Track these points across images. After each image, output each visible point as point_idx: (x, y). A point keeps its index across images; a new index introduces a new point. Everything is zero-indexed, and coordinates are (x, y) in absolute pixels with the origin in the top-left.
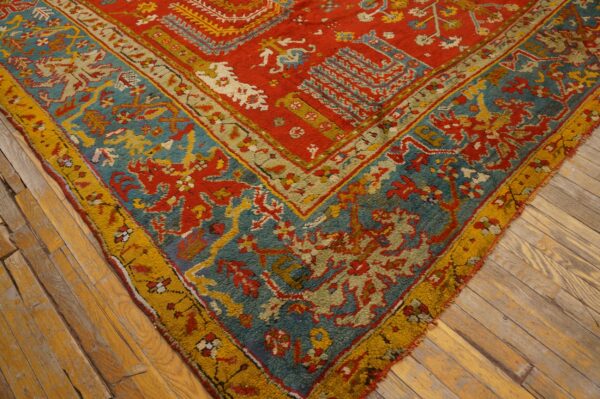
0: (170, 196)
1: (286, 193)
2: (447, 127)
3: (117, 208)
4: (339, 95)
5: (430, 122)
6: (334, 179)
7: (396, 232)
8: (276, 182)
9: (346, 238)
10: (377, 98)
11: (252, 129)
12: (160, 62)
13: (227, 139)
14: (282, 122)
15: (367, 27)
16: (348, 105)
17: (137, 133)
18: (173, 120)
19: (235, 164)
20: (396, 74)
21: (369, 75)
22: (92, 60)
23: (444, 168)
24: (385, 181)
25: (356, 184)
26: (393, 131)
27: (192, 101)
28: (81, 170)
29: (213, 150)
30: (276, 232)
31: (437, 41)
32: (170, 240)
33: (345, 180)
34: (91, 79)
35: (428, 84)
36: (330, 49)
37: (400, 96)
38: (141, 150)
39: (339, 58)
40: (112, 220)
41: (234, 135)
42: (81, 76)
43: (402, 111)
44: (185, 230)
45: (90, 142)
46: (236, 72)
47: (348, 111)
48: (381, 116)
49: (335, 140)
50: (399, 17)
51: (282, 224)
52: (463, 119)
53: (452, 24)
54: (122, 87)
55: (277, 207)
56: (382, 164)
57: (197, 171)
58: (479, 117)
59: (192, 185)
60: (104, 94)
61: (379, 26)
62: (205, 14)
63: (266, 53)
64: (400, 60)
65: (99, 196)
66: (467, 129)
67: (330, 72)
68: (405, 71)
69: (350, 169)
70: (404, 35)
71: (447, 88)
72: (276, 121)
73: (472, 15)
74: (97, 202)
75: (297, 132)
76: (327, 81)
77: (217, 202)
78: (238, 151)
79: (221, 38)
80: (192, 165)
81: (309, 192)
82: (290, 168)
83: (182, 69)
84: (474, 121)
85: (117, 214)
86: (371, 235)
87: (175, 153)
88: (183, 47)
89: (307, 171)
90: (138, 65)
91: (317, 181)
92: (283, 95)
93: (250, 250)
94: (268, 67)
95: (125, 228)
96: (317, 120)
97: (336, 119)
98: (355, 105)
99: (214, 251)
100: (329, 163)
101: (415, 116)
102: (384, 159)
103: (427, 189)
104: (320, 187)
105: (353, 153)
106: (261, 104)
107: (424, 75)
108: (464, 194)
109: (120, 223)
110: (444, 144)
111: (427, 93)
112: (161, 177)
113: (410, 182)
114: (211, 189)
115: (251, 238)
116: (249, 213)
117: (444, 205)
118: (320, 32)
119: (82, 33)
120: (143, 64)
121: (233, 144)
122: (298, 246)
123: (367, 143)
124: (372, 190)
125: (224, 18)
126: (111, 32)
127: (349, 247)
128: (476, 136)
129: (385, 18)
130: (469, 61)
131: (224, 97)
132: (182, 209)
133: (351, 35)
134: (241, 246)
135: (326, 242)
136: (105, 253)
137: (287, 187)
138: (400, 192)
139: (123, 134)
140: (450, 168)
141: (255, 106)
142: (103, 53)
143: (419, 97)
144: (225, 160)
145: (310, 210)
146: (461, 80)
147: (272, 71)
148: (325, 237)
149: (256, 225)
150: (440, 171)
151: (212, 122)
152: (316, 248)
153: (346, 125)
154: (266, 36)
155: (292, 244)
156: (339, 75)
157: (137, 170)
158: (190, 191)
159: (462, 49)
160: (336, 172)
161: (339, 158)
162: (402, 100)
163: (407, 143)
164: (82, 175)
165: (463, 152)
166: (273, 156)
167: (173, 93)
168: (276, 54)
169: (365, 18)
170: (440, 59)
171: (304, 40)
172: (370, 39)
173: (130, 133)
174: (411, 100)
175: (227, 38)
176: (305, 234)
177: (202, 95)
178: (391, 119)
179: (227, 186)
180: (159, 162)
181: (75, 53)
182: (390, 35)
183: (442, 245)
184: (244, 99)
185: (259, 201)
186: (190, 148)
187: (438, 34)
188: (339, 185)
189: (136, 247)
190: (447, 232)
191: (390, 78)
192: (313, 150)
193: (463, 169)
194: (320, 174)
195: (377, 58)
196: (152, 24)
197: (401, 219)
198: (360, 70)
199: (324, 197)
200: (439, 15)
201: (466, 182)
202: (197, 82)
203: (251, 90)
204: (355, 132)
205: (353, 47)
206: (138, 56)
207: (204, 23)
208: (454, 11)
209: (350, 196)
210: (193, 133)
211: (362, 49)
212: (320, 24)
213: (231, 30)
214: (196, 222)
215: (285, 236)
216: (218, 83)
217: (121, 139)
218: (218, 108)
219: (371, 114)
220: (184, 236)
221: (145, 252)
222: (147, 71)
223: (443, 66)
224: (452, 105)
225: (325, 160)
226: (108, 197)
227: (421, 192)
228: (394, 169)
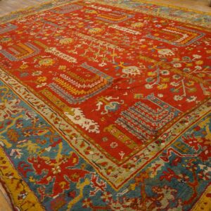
0: (48, 176)
1: (108, 177)
2: (191, 142)
3: (21, 181)
4: (135, 126)
5: (182, 140)
6: (133, 170)
7: (164, 199)
8: (103, 171)
9: (139, 201)
10: (155, 127)
11: (92, 143)
12: (47, 106)
13: (78, 148)
14: (107, 139)
15: (149, 91)
16: (140, 131)
17: (33, 142)
18: (52, 136)
19: (82, 161)
20: (164, 115)
21: (150, 116)
22: (13, 104)
23: (189, 164)
24: (159, 171)
25: (144, 172)
26: (163, 145)
27: (62, 127)
28: (4, 160)
29: (71, 153)
30: (102, 197)
31: (185, 98)
32: (47, 199)
33: (138, 170)
34: (12, 113)
35: (181, 120)
36: (131, 102)
37: (166, 127)
38: (35, 151)
39: (136, 107)
40: (18, 187)
41: (82, 145)
42: (8, 111)
43: (167, 134)
44: (55, 194)
45: (9, 145)
46: (84, 113)
47: (140, 134)
48: (157, 137)
49: (134, 149)
50: (166, 86)
51: (105, 193)
52: (199, 139)
53: (192, 90)
54: (28, 119)
55: (103, 184)
56: (157, 162)
57: (62, 163)
58: (207, 137)
59: (60, 171)
60: (18, 121)
61: (155, 91)
62: (70, 84)
63: (100, 104)
64: (166, 108)
65: (12, 174)
66: (201, 144)
67: (131, 114)
68: (169, 114)
69: (141, 164)
70: (168, 96)
71: (190, 122)
72: (103, 139)
73: (201, 85)
74: (11, 177)
75: (114, 145)
76: (130, 119)
77: (73, 180)
78: (84, 154)
79: (77, 96)
80: (60, 160)
81: (119, 177)
82: (110, 163)
83: (57, 110)
84: (204, 140)
85: (20, 184)
86: (151, 200)
87: (52, 154)
88: (58, 99)
89: (119, 165)
90: (36, 107)
91: (124, 171)
92: (108, 126)
93: (88, 206)
94: (100, 111)
95: (24, 192)
96: (125, 139)
97: (134, 138)
98: (143, 131)
99: (69, 206)
100: (130, 161)
101: (174, 137)
102: (158, 159)
103: (181, 175)
104: (125, 174)
105: (142, 156)
106: (96, 130)
107: (178, 116)
108: (201, 178)
109: (22, 189)
110: (189, 152)
111: (180, 125)
112: (44, 166)
113: (172, 172)
114: (69, 173)
115: (89, 200)
116: (89, 187)
117: (190, 184)
118: (126, 94)
119: (10, 90)
120: (38, 107)
121: (82, 150)
122: (113, 205)
123: (149, 151)
124: (152, 176)
125: (79, 86)
126: (24, 90)
127: (140, 206)
128: (206, 147)
129: (158, 87)
130: (201, 108)
131: (78, 125)
132: (54, 184)
133: (142, 95)
134: (84, 205)
135: (128, 204)
136: (12, 205)
137: (108, 174)
138: (167, 177)
139: (26, 142)
140: (192, 164)
141: (93, 131)
142: (19, 101)
143: (176, 127)
144: (77, 158)
145: (120, 186)
146: (197, 118)
147: (102, 113)
148: (127, 200)
149: (92, 193)
150: (187, 166)
151: (71, 138)
152: (123, 206)
153: (139, 142)
154: (100, 95)
155: (110, 204)
156: (136, 116)
157: (32, 161)
158: (59, 174)
159: (197, 102)
160: (133, 166)
161: (135, 159)
162: (167, 129)
163: (171, 151)
164: (4, 162)
165: (199, 155)
166: (101, 157)
167: (53, 123)
168: (104, 104)
169: (149, 87)
170: (186, 108)
171: (118, 98)
172: (151, 97)
173: (30, 142)
174: (172, 129)
175: (81, 96)
176: (117, 199)
177: (67, 124)
178: (162, 139)
179: (78, 172)
180: (43, 158)
181: (6, 100)
182: (161, 96)
183: (190, 206)
184: (87, 127)
185: (94, 180)
186: (60, 151)
187: (185, 95)
188: (135, 173)
189: (29, 202)
190: (192, 198)
191: (161, 118)
192: (122, 154)
193: (199, 165)
194: (126, 167)
195: (155, 107)
196: (44, 87)
197: (167, 192)
198: (146, 113)
199: (128, 179)
200: (185, 85)
201: (201, 171)
202: (64, 117)
203: (91, 123)
204: (144, 146)
205: (143, 101)
206: (36, 103)
207: (69, 88)
208: (193, 83)
209: (141, 179)
210: (61, 143)
211: (147, 102)
212: (126, 90)
213: (82, 92)
214: (61, 191)
215: (107, 200)
216: (75, 119)
217: (25, 145)
218: (74, 131)
219: (152, 136)
220: (54, 197)
221: (34, 205)
222: (40, 110)
223: (188, 111)
224: (193, 131)
225: (128, 160)
226: (17, 175)
227: (178, 177)
228: (163, 165)
